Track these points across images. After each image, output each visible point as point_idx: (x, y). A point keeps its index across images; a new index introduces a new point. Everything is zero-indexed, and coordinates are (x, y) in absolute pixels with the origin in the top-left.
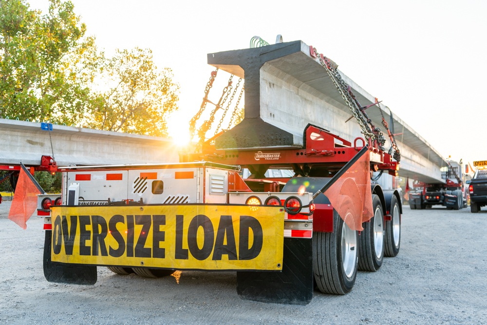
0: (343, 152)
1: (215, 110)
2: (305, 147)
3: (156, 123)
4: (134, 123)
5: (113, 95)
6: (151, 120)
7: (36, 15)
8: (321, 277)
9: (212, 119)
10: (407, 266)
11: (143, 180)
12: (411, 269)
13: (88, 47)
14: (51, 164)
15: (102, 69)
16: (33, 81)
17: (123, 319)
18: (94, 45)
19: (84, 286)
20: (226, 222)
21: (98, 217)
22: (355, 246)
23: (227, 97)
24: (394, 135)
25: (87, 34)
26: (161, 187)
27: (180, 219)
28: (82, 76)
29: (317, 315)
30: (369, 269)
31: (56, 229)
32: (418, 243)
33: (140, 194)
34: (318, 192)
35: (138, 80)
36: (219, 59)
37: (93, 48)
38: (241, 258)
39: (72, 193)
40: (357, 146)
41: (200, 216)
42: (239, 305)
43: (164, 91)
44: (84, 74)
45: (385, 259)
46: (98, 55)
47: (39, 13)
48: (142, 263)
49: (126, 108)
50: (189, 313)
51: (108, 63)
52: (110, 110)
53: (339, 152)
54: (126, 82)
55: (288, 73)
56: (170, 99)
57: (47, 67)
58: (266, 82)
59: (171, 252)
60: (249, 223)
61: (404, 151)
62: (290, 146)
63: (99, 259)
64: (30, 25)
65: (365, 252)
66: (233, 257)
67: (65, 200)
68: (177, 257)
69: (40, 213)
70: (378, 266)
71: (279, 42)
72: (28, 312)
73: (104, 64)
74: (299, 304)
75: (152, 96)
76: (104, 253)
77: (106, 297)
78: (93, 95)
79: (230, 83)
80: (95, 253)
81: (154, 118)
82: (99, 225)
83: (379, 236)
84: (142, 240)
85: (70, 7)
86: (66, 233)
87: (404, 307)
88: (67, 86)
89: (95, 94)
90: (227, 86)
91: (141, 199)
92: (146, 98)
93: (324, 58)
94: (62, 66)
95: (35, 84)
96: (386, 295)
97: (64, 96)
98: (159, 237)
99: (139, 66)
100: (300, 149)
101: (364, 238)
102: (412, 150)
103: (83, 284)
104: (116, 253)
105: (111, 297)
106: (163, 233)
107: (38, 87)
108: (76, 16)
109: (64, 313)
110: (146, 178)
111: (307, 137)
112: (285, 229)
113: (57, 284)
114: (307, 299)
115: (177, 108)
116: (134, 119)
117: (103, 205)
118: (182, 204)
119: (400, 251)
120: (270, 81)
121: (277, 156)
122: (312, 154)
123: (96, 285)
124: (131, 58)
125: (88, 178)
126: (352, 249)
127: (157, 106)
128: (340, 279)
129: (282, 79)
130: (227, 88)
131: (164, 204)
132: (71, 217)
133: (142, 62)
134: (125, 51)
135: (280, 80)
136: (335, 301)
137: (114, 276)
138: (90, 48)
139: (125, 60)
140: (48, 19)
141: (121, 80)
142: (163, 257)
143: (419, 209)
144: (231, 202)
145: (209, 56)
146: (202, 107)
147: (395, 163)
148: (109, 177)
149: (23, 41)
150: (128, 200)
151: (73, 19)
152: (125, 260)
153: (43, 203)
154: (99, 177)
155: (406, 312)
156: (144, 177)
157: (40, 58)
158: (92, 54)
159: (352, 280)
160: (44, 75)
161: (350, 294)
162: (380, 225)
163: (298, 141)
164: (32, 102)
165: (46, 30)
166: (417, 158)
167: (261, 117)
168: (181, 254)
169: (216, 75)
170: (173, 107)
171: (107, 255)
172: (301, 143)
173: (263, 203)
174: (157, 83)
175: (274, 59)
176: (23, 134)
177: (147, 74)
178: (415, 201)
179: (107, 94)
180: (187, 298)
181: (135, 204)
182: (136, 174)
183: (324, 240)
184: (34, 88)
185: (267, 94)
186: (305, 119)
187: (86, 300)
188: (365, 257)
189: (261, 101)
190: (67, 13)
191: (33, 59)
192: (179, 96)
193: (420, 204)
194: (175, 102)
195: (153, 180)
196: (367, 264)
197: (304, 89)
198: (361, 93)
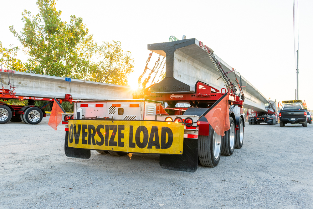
0: (215, 95)
1: (151, 73)
2: (196, 92)
3: (122, 79)
4: (111, 79)
5: (101, 64)
6: (119, 77)
8: (202, 158)
9: (149, 77)
10: (246, 154)
11: (113, 108)
12: (248, 155)
14: (70, 98)
15: (96, 51)
16: (62, 57)
17: (103, 176)
18: (92, 39)
19: (84, 159)
20: (155, 130)
21: (91, 125)
22: (220, 143)
23: (157, 66)
24: (242, 87)
25: (89, 34)
26: (123, 111)
27: (131, 128)
28: (86, 55)
29: (200, 177)
30: (227, 155)
31: (71, 131)
32: (252, 142)
33: (112, 115)
34: (201, 116)
35: (114, 57)
36: (154, 47)
37: (92, 41)
38: (162, 148)
39: (79, 113)
40: (222, 92)
41: (142, 126)
42: (161, 171)
43: (127, 63)
44: (87, 53)
45: (235, 150)
46: (94, 44)
47: (65, 23)
48: (113, 149)
49: (107, 71)
50: (135, 174)
51: (99, 48)
52: (100, 72)
53: (213, 95)
54: (108, 58)
55: (188, 54)
56: (129, 67)
57: (69, 50)
58: (177, 59)
59: (127, 144)
60: (166, 130)
61: (246, 95)
62: (188, 92)
63: (91, 146)
64: (61, 29)
65: (225, 146)
66: (158, 147)
67: (75, 117)
68: (130, 147)
69: (63, 123)
70: (231, 153)
71: (184, 39)
72: (57, 171)
73: (97, 49)
74: (191, 172)
75: (120, 65)
76: (94, 144)
77: (95, 165)
78: (91, 64)
79: (159, 60)
80: (90, 143)
81: (121, 76)
82: (92, 129)
83: (232, 138)
84: (113, 137)
85: (80, 20)
86: (75, 133)
87: (244, 174)
88: (79, 59)
89: (92, 64)
91: (113, 117)
92: (118, 66)
93: (207, 47)
94: (76, 50)
95: (63, 58)
96: (235, 168)
97: (77, 64)
98: (121, 136)
99: (114, 50)
100: (193, 93)
101: (224, 139)
102: (251, 95)
104: (100, 144)
105: (97, 165)
106: (123, 134)
107: (64, 60)
108: (83, 25)
109: (74, 172)
110: (115, 107)
111: (197, 87)
112: (184, 134)
113: (71, 158)
114: (194, 169)
115: (133, 71)
116: (111, 76)
117: (94, 120)
118: (133, 120)
119: (243, 146)
120: (179, 59)
121: (182, 97)
122: (200, 96)
123: (90, 159)
124: (110, 46)
125: (86, 106)
126: (219, 144)
127: (123, 70)
128: (212, 160)
129: (185, 58)
130: (157, 62)
131: (124, 120)
132: (78, 125)
133: (116, 48)
134: (107, 43)
135: (184, 58)
137: (99, 154)
138: (90, 41)
139: (107, 47)
140: (70, 26)
141: (105, 57)
142: (123, 146)
143: (253, 124)
144: (157, 120)
145: (149, 45)
146: (144, 71)
147: (241, 101)
148: (97, 106)
149: (57, 37)
150: (106, 117)
152: (104, 147)
153: (65, 118)
154: (92, 106)
155: (244, 177)
156: (114, 106)
157: (65, 46)
158: (91, 44)
159: (218, 160)
160: (68, 54)
161: (216, 167)
162: (233, 133)
163: (192, 89)
164: (61, 67)
165: (69, 31)
166: (253, 99)
167: (174, 77)
168: (132, 145)
169: (152, 55)
170: (131, 71)
172: (194, 90)
173: (174, 121)
174: (123, 59)
175: (181, 47)
176: (57, 83)
177: (118, 54)
178: (251, 120)
179: (98, 64)
180: (135, 167)
181: (110, 119)
182: (110, 104)
183: (204, 140)
184: (63, 60)
185: (177, 65)
186: (196, 78)
187: (85, 166)
188: (225, 148)
189: (174, 68)
190: (79, 23)
191: (62, 46)
192: (134, 65)
193: (254, 122)
194: (132, 68)
195: (119, 108)
196: (226, 152)
197: (196, 63)
198: (225, 65)
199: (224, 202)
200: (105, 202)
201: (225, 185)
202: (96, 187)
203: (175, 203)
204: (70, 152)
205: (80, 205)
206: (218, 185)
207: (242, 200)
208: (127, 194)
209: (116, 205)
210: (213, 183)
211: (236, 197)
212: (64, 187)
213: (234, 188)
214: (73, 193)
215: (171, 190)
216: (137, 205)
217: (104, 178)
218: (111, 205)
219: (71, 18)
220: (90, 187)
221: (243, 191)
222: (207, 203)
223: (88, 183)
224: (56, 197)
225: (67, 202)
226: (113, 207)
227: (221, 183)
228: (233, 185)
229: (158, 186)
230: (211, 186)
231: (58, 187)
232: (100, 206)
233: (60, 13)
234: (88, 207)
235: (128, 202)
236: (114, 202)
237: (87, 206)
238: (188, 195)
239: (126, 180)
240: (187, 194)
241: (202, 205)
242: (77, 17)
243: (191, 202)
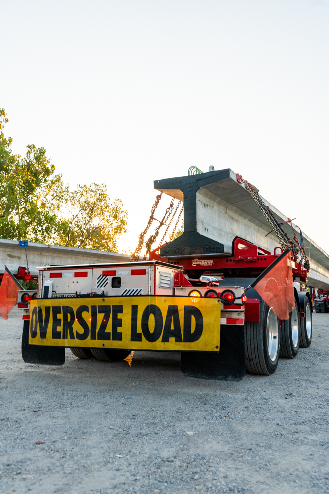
0: (265, 259)
1: (160, 227)
2: (233, 255)
3: (109, 243)
4: (90, 243)
5: (75, 221)
6: (104, 241)
7: (16, 158)
8: (250, 360)
9: (157, 233)
10: (319, 355)
11: (104, 277)
12: (323, 357)
13: (56, 183)
14: (26, 273)
15: (66, 200)
16: (13, 209)
17: (87, 392)
18: (61, 181)
19: (54, 366)
20: (173, 311)
21: (67, 307)
22: (277, 335)
23: (169, 216)
24: (304, 248)
25: (56, 173)
26: (120, 282)
27: (135, 308)
28: (51, 206)
29: (249, 391)
30: (288, 356)
31: (33, 318)
32: (326, 338)
33: (102, 289)
34: (248, 287)
35: (95, 209)
36: (163, 185)
37: (60, 184)
38: (185, 341)
39: (47, 288)
40: (276, 254)
41: (151, 306)
42: (182, 383)
43: (115, 217)
44: (52, 204)
45: (300, 350)
46: (64, 189)
47: (18, 157)
48: (103, 345)
49: (85, 231)
50: (141, 388)
51: (71, 195)
52: (73, 233)
53: (262, 259)
54: (86, 210)
55: (218, 196)
56: (120, 223)
57: (24, 199)
58: (202, 203)
59: (128, 336)
60: (192, 311)
61: (312, 265)
62: (221, 254)
63: (66, 342)
64: (11, 166)
65: (284, 342)
66: (178, 340)
67: (41, 293)
68: (132, 340)
69: (20, 306)
70: (295, 354)
71: (211, 171)
72: (10, 385)
73: (68, 196)
74: (234, 381)
75: (105, 221)
76: (72, 337)
77: (72, 375)
78: (59, 221)
79: (171, 205)
80: (65, 337)
81: (107, 239)
82: (68, 314)
83: (295, 329)
84: (104, 325)
85: (42, 152)
86: (41, 321)
87: (321, 385)
88: (39, 213)
89: (60, 220)
90: (169, 207)
91: (103, 292)
92: (101, 223)
93: (248, 184)
94: (35, 198)
95: (14, 211)
96: (305, 376)
97: (37, 221)
98: (117, 323)
99: (96, 198)
100: (229, 256)
101: (283, 330)
102: (317, 263)
103: (53, 364)
104: (82, 337)
105: (76, 375)
106: (121, 320)
107: (16, 214)
108: (47, 159)
109: (38, 386)
110: (107, 275)
111: (235, 247)
112: (222, 317)
113: (32, 364)
114: (240, 377)
115: (125, 231)
116: (91, 240)
117: (72, 298)
118: (137, 296)
119: (312, 343)
120: (205, 202)
121: (210, 263)
122: (240, 260)
123: (63, 366)
124: (89, 192)
125: (60, 275)
126: (275, 338)
127: (109, 230)
128: (266, 362)
129: (214, 201)
130: (169, 209)
131: (122, 296)
132: (46, 307)
133: (98, 195)
134: (85, 186)
135: (212, 201)
136: (263, 380)
137: (77, 360)
138: (57, 184)
139: (84, 193)
140: (25, 162)
141: (81, 209)
142: (120, 339)
143: (322, 313)
144: (175, 295)
145: (156, 182)
146: (149, 223)
147: (305, 271)
148: (77, 275)
149: (6, 179)
150: (92, 293)
151: (45, 161)
152: (89, 343)
153: (23, 298)
154: (68, 275)
155: (323, 389)
157: (18, 192)
158: (59, 189)
159: (275, 363)
160: (22, 205)
161: (274, 375)
162: (296, 320)
163: (228, 250)
164: (11, 226)
165: (24, 170)
166: (321, 270)
167: (197, 230)
168: (135, 337)
169: (160, 198)
170: (123, 230)
171: (74, 339)
172: (230, 252)
173: (203, 296)
174: (110, 211)
175: (208, 184)
176: (5, 250)
177: (102, 204)
178: (319, 305)
179: (70, 220)
180: (138, 377)
181: (98, 296)
182: (99, 271)
183: (252, 329)
184: (13, 215)
185: (202, 212)
186: (232, 234)
187: (56, 377)
188: (285, 346)
189: (197, 217)
190: (40, 156)
191: (13, 192)
192: (127, 221)
193: (324, 308)
194: (124, 226)
195: (113, 276)
196: (286, 351)
197: (231, 209)
198: (277, 214)
199: (296, 427)
200: (96, 430)
201: (293, 401)
202: (77, 409)
203: (214, 429)
204: (31, 353)
205: (54, 436)
206: (282, 401)
207: (324, 423)
208: (132, 417)
209: (115, 435)
210: (273, 399)
211: (313, 418)
212: (24, 410)
213: (308, 406)
214: (40, 418)
215: (204, 411)
216: (150, 435)
217: (89, 394)
218: (106, 435)
219: (28, 148)
220: (68, 408)
221: (323, 410)
222: (267, 429)
223: (63, 403)
224: (12, 424)
225: (31, 432)
226: (110, 439)
227: (286, 398)
228: (306, 401)
229: (181, 405)
230: (270, 404)
231: (14, 410)
232: (87, 437)
233: (10, 142)
234: (68, 438)
235: (134, 430)
236: (110, 431)
237: (66, 438)
238: (233, 418)
239: (126, 397)
240: (232, 416)
241: (258, 432)
242: (37, 148)
243: (240, 427)
